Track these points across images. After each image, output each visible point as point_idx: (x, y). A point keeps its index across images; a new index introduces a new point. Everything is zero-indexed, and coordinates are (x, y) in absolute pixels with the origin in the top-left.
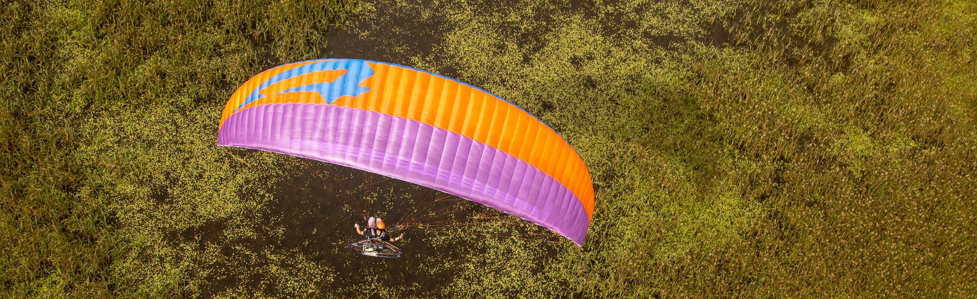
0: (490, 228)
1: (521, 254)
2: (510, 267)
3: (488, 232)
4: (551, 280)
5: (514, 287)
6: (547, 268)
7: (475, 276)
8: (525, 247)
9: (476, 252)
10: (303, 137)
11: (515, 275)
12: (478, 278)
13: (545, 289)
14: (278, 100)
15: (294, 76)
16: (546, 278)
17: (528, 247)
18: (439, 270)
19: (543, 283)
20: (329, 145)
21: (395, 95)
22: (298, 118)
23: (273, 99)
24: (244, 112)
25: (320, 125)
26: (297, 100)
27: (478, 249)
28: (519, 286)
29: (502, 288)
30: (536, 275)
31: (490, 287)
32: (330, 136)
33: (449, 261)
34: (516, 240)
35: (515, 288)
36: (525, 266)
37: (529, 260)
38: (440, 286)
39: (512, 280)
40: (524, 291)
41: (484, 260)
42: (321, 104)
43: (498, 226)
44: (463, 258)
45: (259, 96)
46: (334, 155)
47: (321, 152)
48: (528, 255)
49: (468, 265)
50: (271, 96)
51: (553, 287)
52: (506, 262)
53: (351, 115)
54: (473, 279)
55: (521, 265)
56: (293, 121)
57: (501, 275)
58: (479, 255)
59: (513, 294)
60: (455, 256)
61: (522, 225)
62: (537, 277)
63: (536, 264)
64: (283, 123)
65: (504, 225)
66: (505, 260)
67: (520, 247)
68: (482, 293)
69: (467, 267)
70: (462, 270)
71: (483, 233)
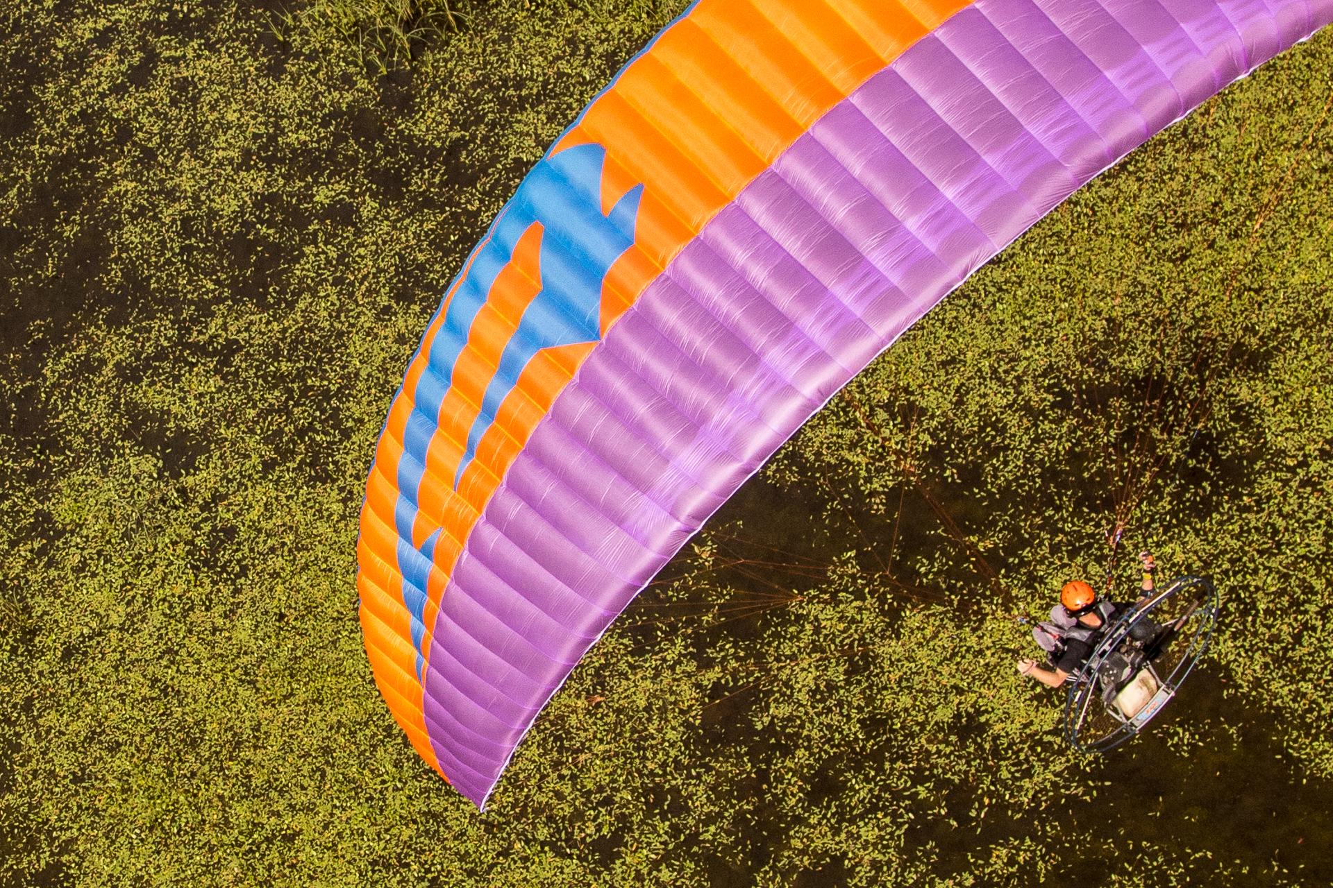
0: (99, 84)
1: (214, 66)
2: (213, 108)
3: (103, 96)
4: (327, 51)
5: (256, 137)
6: (296, 40)
7: (152, 193)
8: (211, 47)
9: (112, 151)
10: (638, 483)
11: (237, 115)
12: (159, 192)
13: (330, 78)
14: (476, 499)
15: (443, 399)
16: (311, 58)
17: (217, 42)
18: (61, 254)
19: (314, 73)
20: (721, 415)
21: (710, 122)
22: (574, 460)
23: (465, 509)
24: (441, 637)
25: (640, 408)
26: (519, 433)
27: (108, 144)
28: (265, 124)
29: (231, 161)
30: (285, 71)
31: (204, 183)
32: (694, 394)
33: (67, 221)
34: (178, 53)
35: (261, 136)
36: (244, 80)
37: (242, 60)
38: (92, 278)
39: (240, 127)
40: (285, 122)
41: (145, 150)
42: (579, 365)
43: (113, 65)
44: (91, 189)
45: (427, 552)
46: (759, 420)
47: (725, 456)
48: (231, 56)
49: (116, 189)
50: (450, 510)
51: (345, 59)
52: (195, 109)
53: (680, 292)
54: (151, 204)
55: (233, 86)
56: (568, 482)
57: (206, 141)
58: (123, 152)
59: (266, 150)
60: (71, 202)
61: (164, 17)
62: (291, 74)
63: (264, 55)
64: (556, 522)
65: (123, 52)
66: (187, 109)
67: (199, 57)
68: (198, 208)
69: (117, 194)
70: (112, 209)
71: (92, 107)
